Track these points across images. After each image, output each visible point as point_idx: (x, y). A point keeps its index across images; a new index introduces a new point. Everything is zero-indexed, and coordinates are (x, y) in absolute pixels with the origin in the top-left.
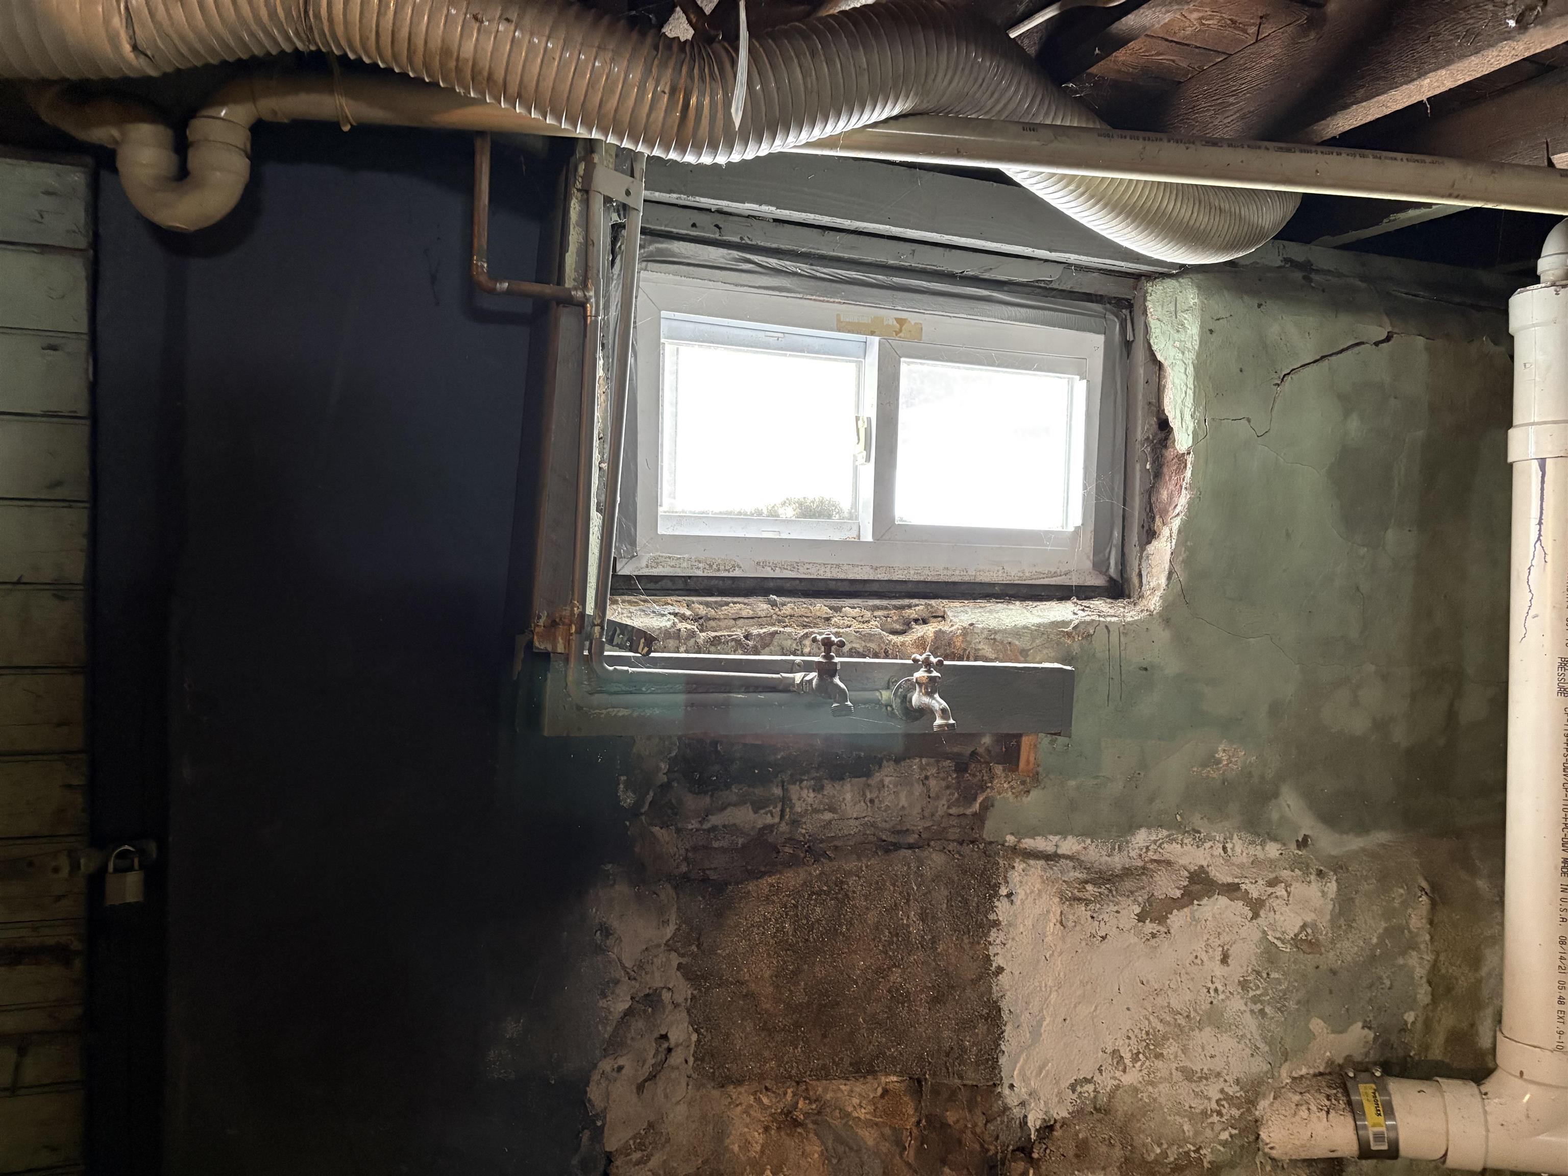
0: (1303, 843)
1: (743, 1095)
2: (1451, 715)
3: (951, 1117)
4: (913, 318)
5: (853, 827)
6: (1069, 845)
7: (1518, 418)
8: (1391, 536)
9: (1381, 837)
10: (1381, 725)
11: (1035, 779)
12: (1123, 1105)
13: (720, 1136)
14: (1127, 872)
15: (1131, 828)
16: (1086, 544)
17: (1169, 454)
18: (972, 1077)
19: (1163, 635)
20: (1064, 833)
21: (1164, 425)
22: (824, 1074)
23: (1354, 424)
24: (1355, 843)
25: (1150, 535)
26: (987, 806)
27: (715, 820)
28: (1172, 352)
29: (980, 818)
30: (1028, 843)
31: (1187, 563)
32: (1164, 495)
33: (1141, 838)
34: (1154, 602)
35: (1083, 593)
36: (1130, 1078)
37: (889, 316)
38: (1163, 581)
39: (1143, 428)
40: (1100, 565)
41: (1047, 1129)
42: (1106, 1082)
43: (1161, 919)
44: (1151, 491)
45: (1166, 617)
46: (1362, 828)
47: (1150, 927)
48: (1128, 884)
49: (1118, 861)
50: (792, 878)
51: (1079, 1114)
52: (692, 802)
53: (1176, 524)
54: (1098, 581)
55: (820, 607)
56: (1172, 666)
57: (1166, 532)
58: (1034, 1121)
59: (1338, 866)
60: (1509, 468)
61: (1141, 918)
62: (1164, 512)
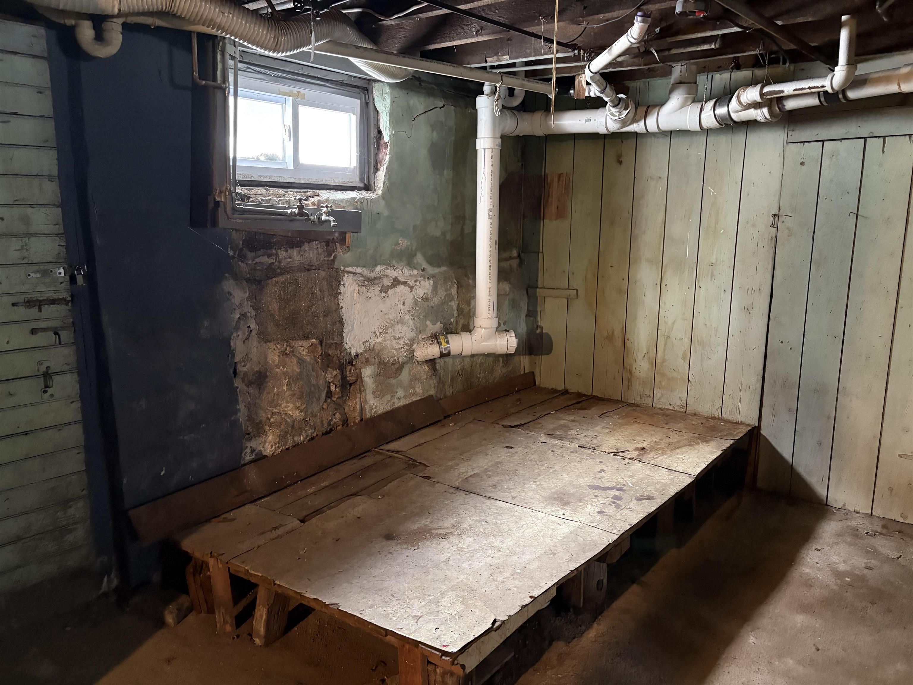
0: (423, 270)
1: (272, 345)
2: (462, 230)
3: (330, 352)
4: (302, 91)
5: (296, 264)
6: (359, 270)
7: (478, 137)
8: (445, 172)
9: (444, 269)
10: (444, 234)
11: (349, 249)
12: (377, 348)
13: (266, 358)
14: (375, 278)
15: (376, 265)
16: (357, 173)
17: (382, 142)
18: (336, 340)
19: (383, 203)
20: (357, 266)
21: (380, 132)
22: (295, 339)
23: (435, 134)
24: (437, 270)
25: (377, 170)
26: (335, 257)
27: (257, 260)
28: (382, 108)
29: (333, 261)
30: (347, 269)
31: (389, 179)
32: (381, 156)
33: (378, 268)
34: (379, 192)
35: (359, 189)
36: (379, 340)
37: (295, 90)
38: (382, 185)
39: (373, 133)
40: (362, 180)
41: (357, 356)
42: (372, 342)
43: (386, 292)
44: (376, 155)
45: (384, 196)
46: (439, 266)
47: (383, 294)
48: (376, 282)
49: (372, 275)
50: (281, 279)
51: (365, 351)
52: (250, 255)
53: (385, 166)
54: (361, 185)
55: (281, 191)
56: (386, 213)
57: (382, 169)
58: (353, 353)
59: (433, 276)
60: (476, 151)
61: (381, 291)
62: (381, 162)
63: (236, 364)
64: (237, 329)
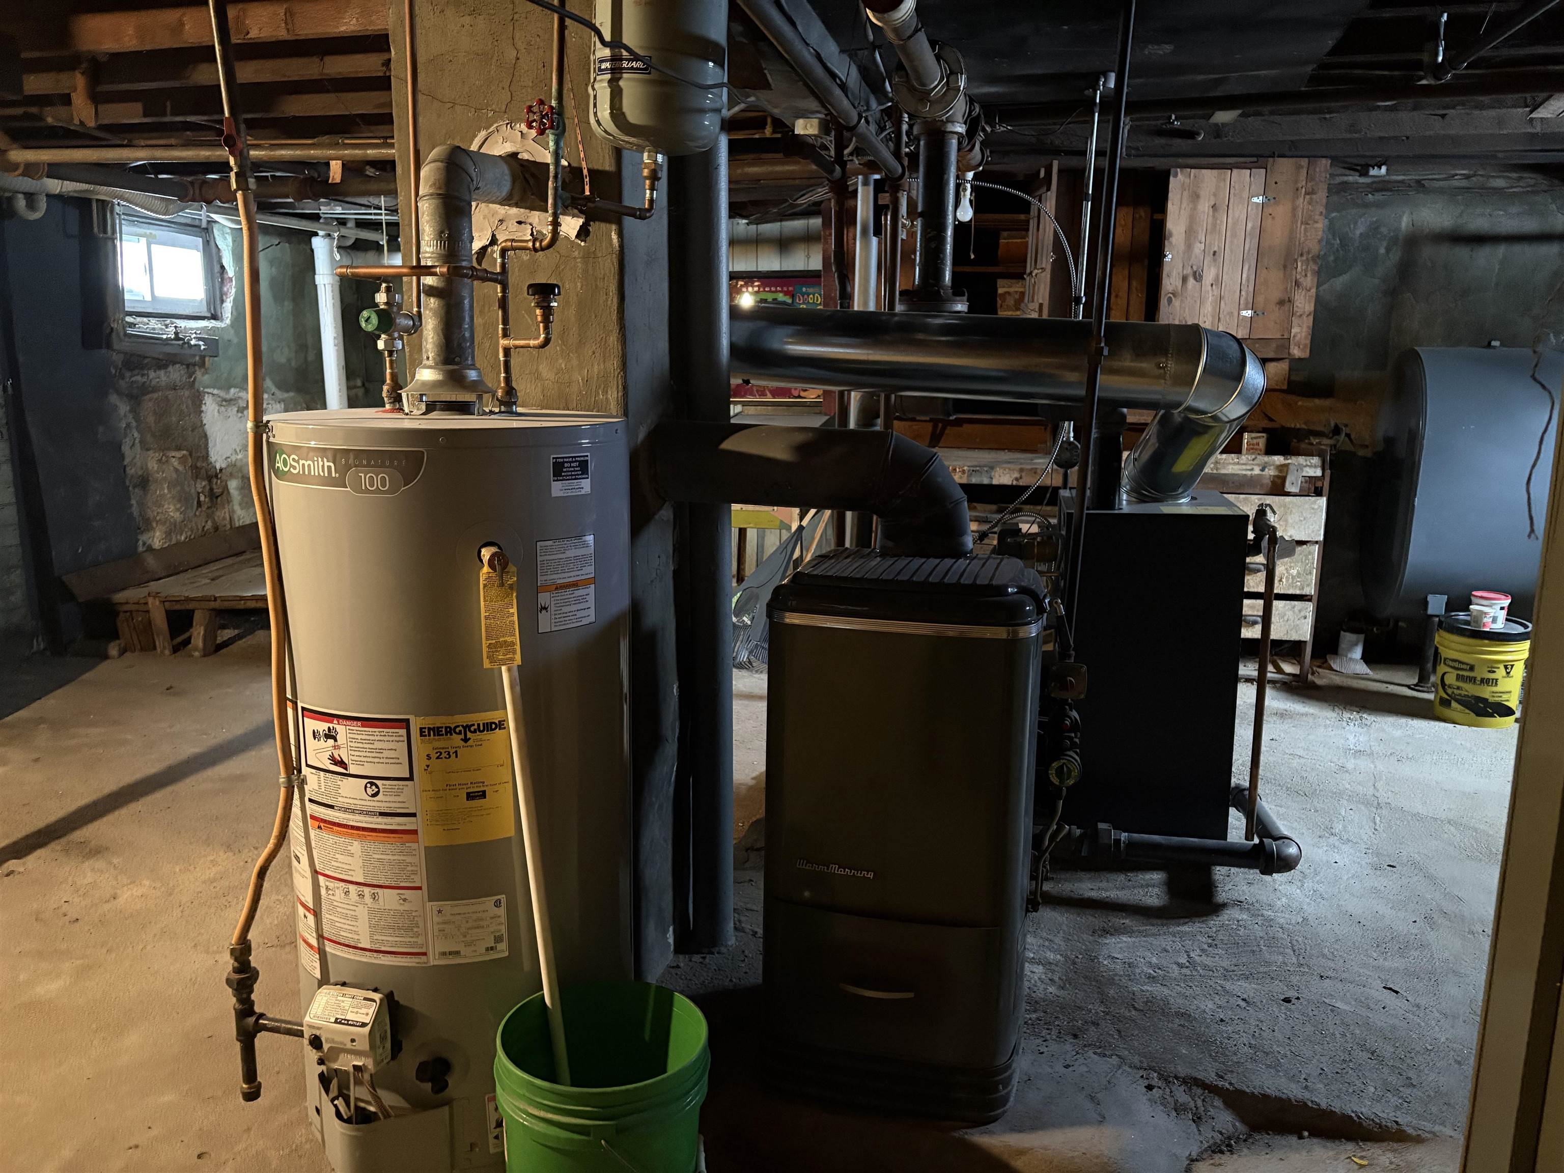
0: (273, 394)
1: (151, 453)
2: (306, 358)
3: (199, 465)
4: (153, 232)
5: (163, 384)
6: (216, 392)
7: (317, 272)
8: (286, 303)
9: (291, 394)
10: (289, 360)
11: (206, 372)
12: (239, 464)
13: (147, 465)
14: (231, 400)
15: (229, 388)
16: (205, 303)
17: (226, 276)
18: (204, 453)
19: (232, 332)
20: (214, 388)
21: (222, 267)
22: (169, 449)
23: (274, 269)
24: (286, 395)
25: (222, 301)
26: (195, 379)
27: (133, 379)
28: (225, 247)
29: (194, 381)
30: (206, 390)
31: (236, 309)
32: (225, 289)
33: (233, 391)
34: (228, 321)
35: (208, 318)
36: (240, 456)
37: (148, 232)
38: (229, 315)
39: (217, 268)
40: (209, 310)
41: (221, 470)
42: (233, 458)
43: (242, 412)
44: (221, 288)
45: (233, 325)
46: (287, 391)
47: (240, 415)
48: (233, 402)
49: (228, 397)
50: (155, 395)
51: (228, 466)
52: (128, 374)
53: (232, 298)
54: (209, 315)
55: (145, 320)
56: (235, 340)
57: (228, 300)
58: (218, 467)
59: (283, 400)
60: (316, 286)
61: (238, 411)
62: (226, 294)
63: (125, 467)
64: (126, 435)
